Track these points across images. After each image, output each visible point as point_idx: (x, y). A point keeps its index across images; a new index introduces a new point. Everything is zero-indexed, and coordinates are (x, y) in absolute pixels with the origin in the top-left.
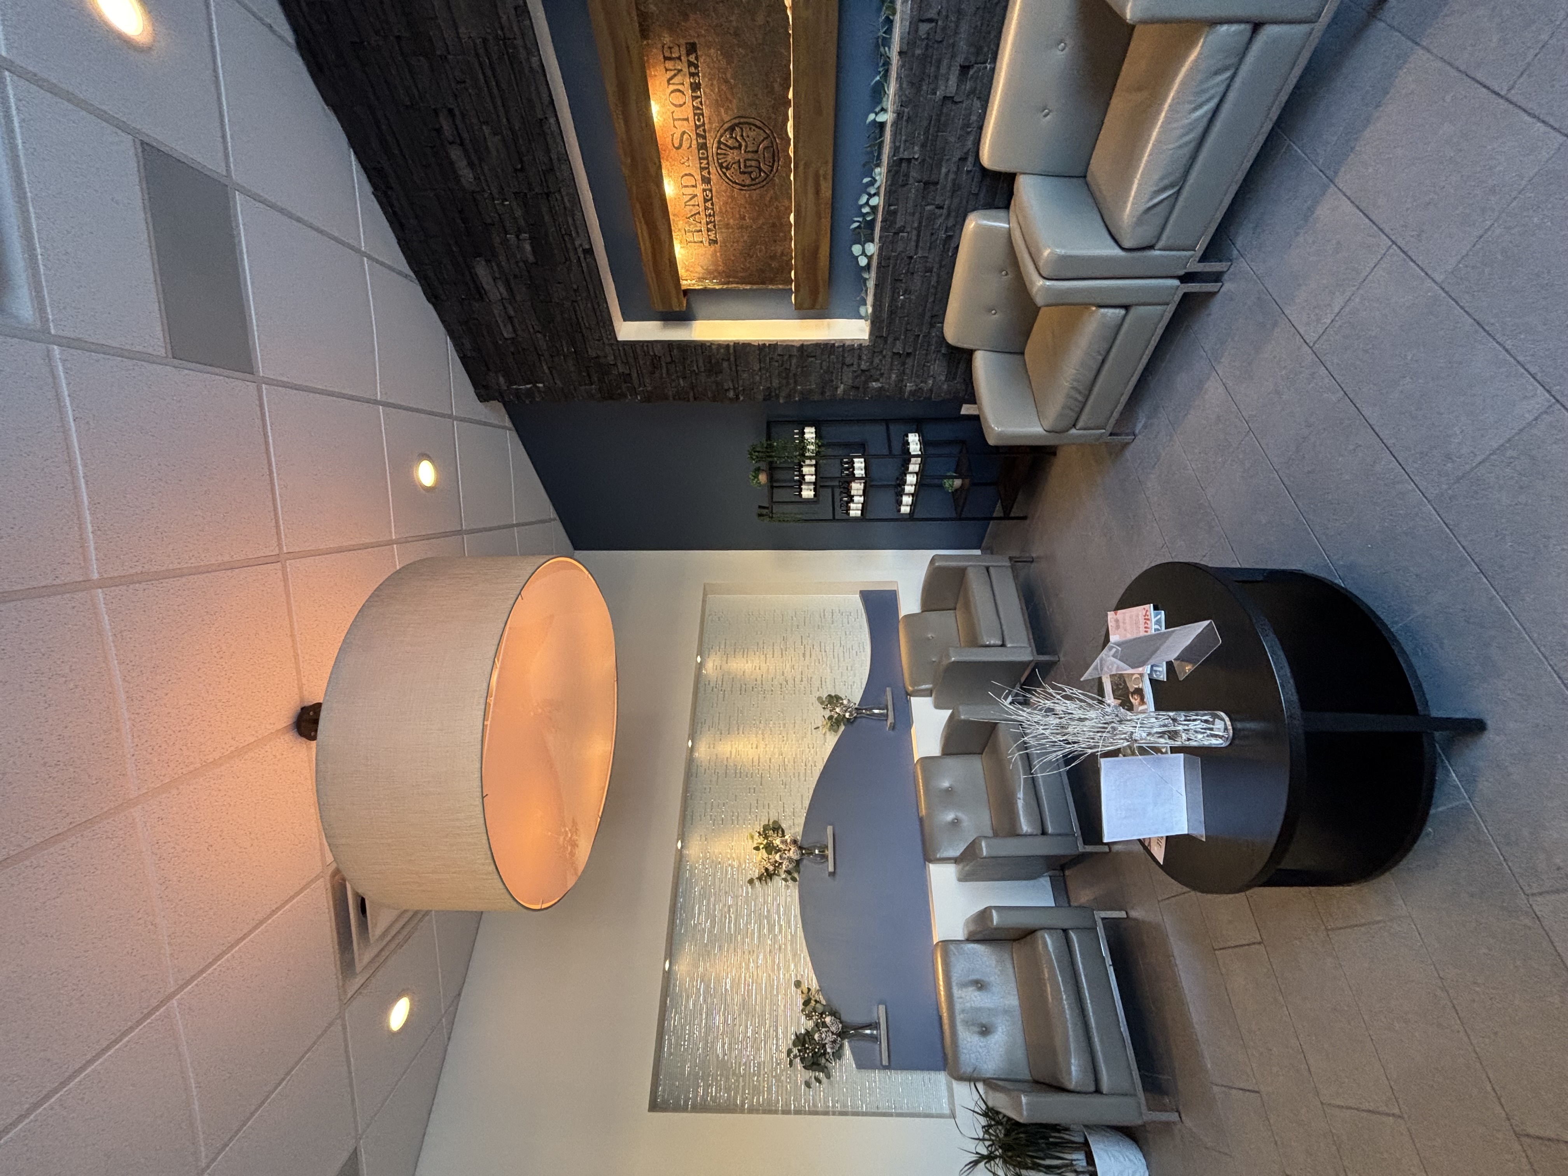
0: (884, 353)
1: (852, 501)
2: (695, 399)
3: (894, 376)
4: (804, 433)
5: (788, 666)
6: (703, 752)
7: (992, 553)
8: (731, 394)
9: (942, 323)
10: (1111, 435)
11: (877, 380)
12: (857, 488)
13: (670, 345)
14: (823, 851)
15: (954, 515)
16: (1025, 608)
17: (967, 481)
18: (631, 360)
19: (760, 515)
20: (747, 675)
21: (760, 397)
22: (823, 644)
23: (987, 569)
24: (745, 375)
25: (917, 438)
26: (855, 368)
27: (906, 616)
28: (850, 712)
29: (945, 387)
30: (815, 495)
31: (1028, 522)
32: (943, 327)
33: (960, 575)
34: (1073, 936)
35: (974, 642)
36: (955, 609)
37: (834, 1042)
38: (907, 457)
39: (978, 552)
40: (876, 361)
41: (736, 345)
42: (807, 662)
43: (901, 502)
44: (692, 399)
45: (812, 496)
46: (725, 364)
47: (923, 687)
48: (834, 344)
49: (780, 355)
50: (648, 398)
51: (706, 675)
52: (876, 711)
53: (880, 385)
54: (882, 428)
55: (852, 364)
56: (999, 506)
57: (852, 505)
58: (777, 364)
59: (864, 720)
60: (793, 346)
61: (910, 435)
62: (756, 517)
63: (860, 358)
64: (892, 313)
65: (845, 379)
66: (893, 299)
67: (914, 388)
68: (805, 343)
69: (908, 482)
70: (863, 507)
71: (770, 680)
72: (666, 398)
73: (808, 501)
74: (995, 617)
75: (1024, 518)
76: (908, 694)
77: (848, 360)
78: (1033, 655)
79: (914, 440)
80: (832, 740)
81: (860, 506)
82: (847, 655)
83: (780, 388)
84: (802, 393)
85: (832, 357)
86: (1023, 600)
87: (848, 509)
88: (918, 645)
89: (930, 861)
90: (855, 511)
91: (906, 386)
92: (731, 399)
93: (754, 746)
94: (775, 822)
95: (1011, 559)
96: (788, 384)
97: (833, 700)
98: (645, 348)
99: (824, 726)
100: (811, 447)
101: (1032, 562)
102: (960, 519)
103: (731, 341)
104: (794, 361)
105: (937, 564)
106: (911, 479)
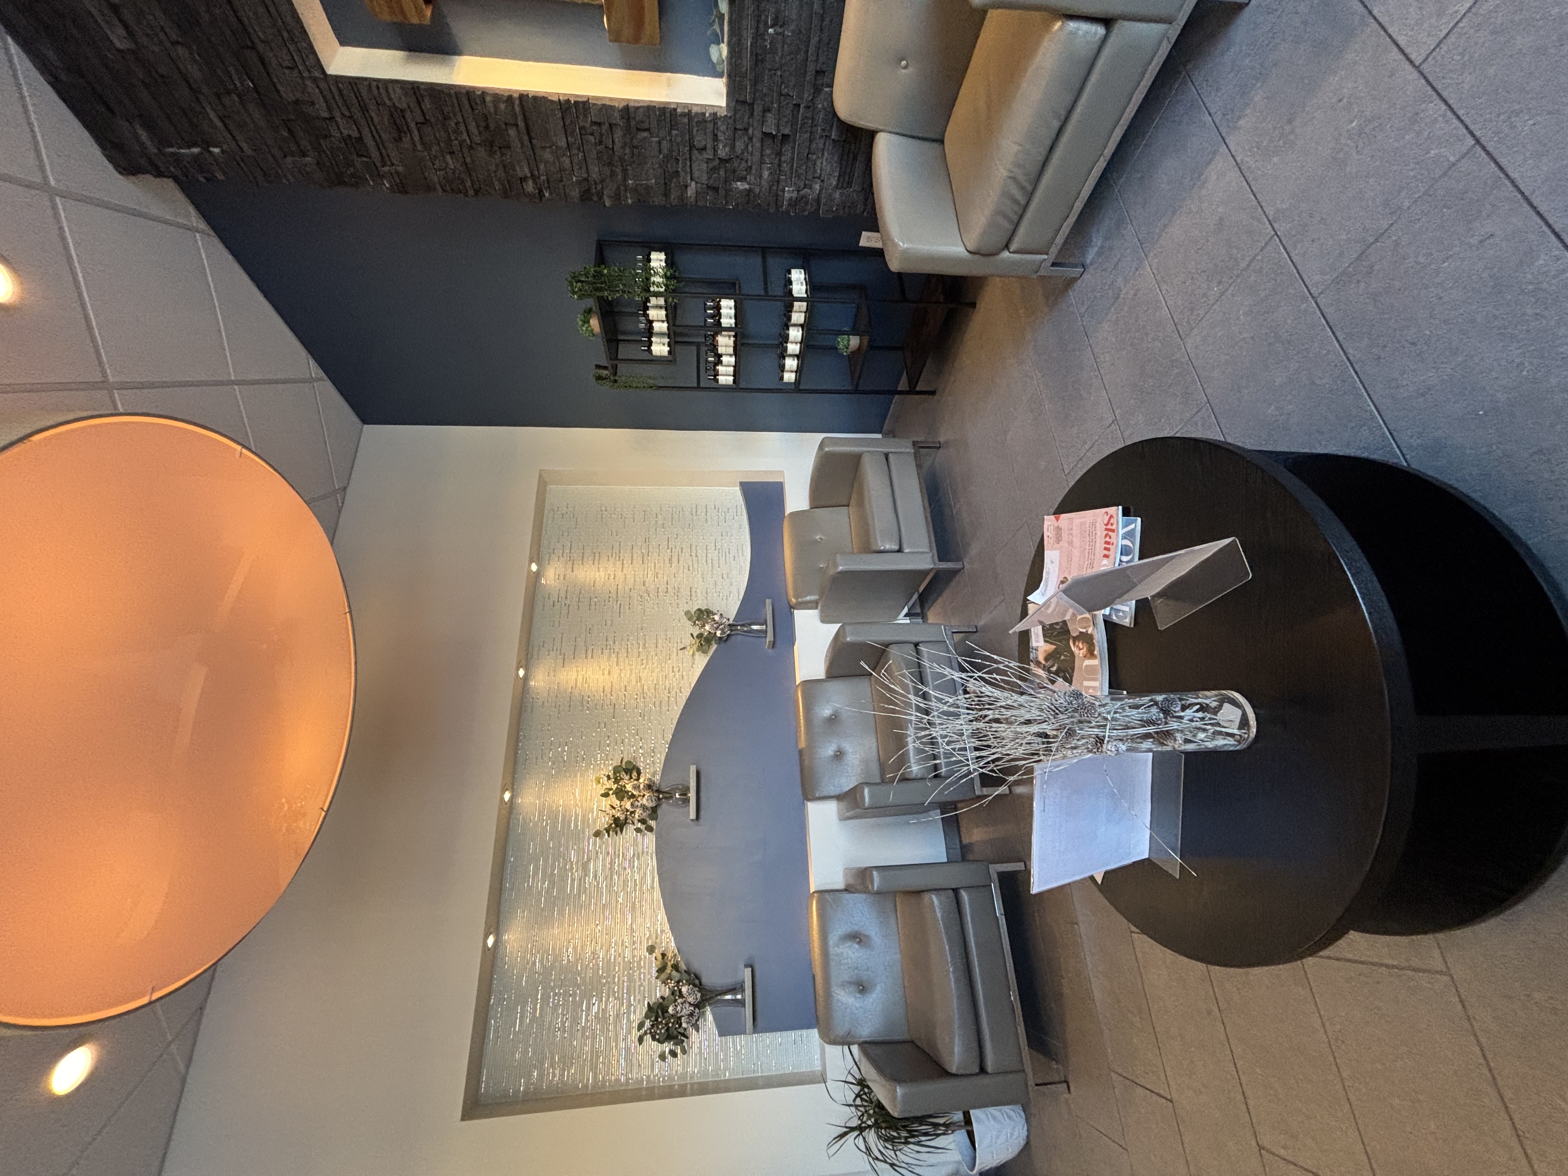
0: (750, 131)
1: (719, 362)
2: (477, 192)
3: (766, 174)
4: (649, 260)
5: (650, 573)
6: (540, 681)
7: (894, 437)
8: (530, 187)
9: (831, 86)
10: (1054, 264)
11: (743, 179)
12: (725, 343)
13: (414, 89)
14: (685, 795)
15: (850, 388)
16: (927, 505)
17: (866, 339)
18: (358, 114)
19: (599, 378)
20: (597, 584)
21: (575, 193)
22: (693, 547)
23: (887, 456)
24: (547, 155)
25: (802, 276)
26: (709, 154)
27: (791, 513)
28: (722, 630)
29: (837, 195)
30: (670, 352)
31: (936, 397)
32: (832, 92)
33: (854, 462)
34: (964, 896)
35: (867, 548)
36: (848, 506)
37: (691, 1015)
38: (789, 300)
39: (879, 436)
40: (740, 145)
41: (523, 97)
42: (673, 570)
43: (784, 366)
44: (471, 192)
45: (666, 354)
46: (512, 132)
47: (808, 598)
48: (675, 110)
49: (595, 123)
50: (401, 188)
51: (545, 586)
52: (755, 627)
53: (747, 186)
54: (756, 261)
55: (704, 149)
56: (904, 378)
57: (720, 368)
58: (592, 138)
59: (739, 637)
60: (612, 108)
61: (793, 271)
62: (594, 380)
63: (715, 138)
64: (758, 60)
65: (696, 174)
66: (759, 35)
67: (795, 195)
68: (631, 104)
69: (791, 338)
70: (735, 371)
71: (627, 591)
72: (430, 188)
73: (660, 360)
74: (892, 516)
75: (933, 393)
76: (792, 607)
77: (700, 140)
78: (934, 563)
79: (798, 277)
80: (701, 661)
81: (732, 369)
82: (722, 559)
83: (602, 181)
84: (635, 190)
85: (674, 132)
86: (926, 496)
87: (716, 374)
88: (804, 547)
89: (809, 800)
90: (725, 377)
91: (784, 191)
92: (530, 196)
93: (606, 672)
94: (629, 762)
95: (915, 444)
96: (613, 174)
97: (702, 615)
98: (375, 92)
99: (691, 645)
100: (657, 279)
101: (939, 448)
102: (856, 391)
103: (516, 91)
104: (618, 134)
105: (827, 449)
106: (795, 334)
